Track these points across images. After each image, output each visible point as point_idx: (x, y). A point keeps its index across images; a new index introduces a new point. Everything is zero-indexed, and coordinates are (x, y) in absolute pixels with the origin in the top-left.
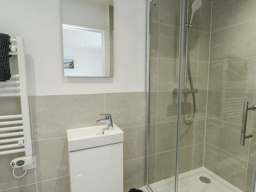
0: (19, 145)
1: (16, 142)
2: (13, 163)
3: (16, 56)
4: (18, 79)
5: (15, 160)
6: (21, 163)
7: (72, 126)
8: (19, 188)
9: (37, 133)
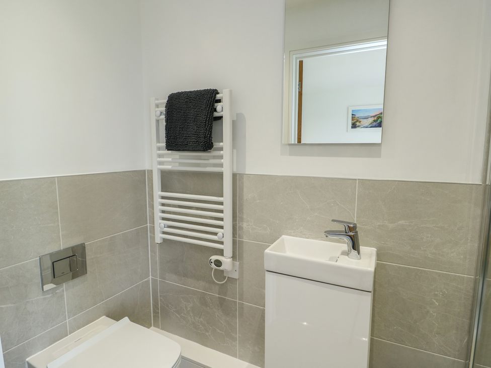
0: (219, 238)
1: (216, 234)
2: (211, 260)
3: (220, 118)
4: (221, 149)
5: (214, 258)
6: (218, 263)
7: (290, 231)
8: (219, 297)
9: (242, 228)
